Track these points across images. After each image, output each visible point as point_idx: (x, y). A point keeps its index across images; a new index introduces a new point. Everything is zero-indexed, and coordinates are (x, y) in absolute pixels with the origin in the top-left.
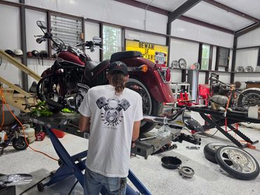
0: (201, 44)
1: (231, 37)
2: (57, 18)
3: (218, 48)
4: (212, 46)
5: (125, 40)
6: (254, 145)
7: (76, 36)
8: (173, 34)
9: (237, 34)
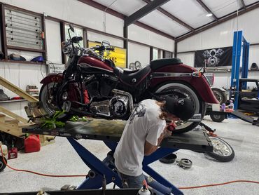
0: (151, 48)
1: (172, 42)
2: (12, 12)
3: (164, 52)
4: (159, 50)
5: (88, 41)
6: (214, 133)
7: (36, 35)
8: (129, 37)
9: (177, 40)
